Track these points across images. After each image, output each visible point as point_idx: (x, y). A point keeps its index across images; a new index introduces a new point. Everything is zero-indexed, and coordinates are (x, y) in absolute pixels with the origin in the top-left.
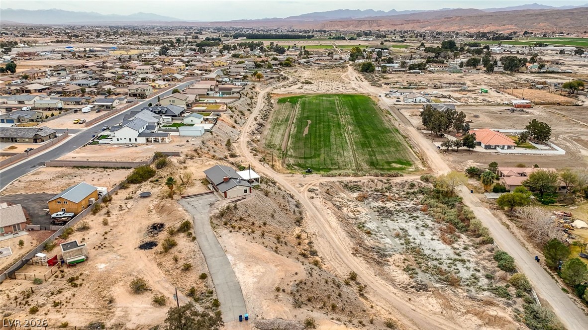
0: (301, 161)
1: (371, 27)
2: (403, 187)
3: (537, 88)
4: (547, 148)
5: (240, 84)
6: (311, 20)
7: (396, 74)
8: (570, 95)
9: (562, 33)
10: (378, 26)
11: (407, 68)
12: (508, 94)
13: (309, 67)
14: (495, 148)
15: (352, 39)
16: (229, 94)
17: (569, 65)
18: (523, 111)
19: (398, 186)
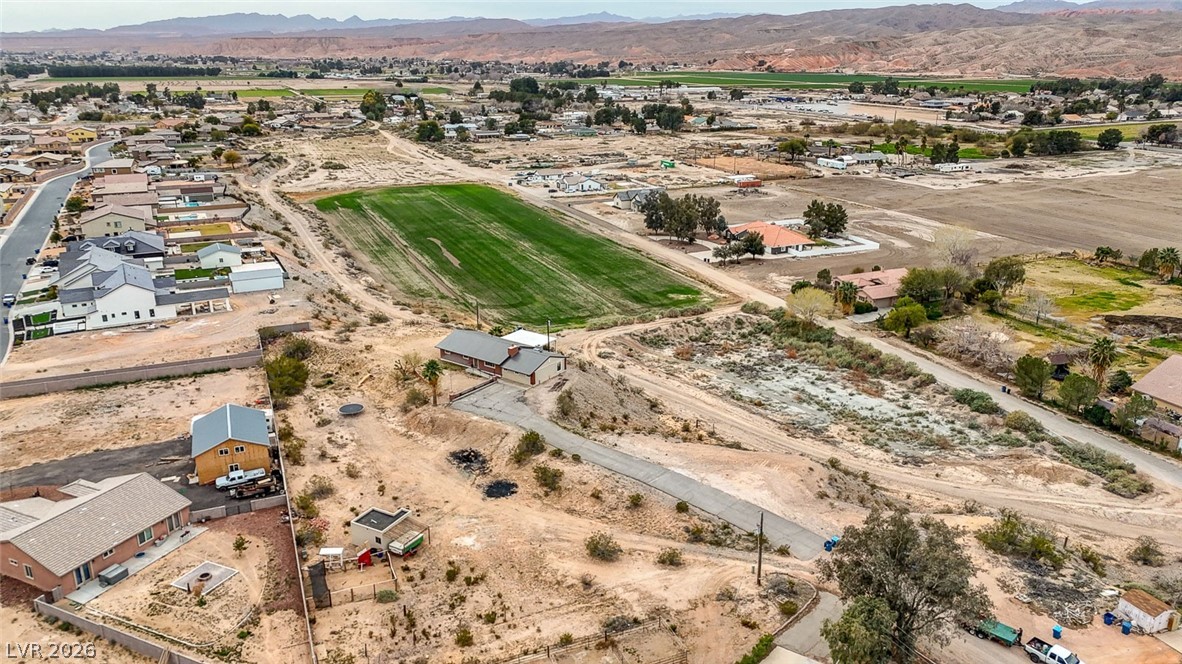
0: (513, 312)
1: (326, 52)
2: (729, 328)
3: (736, 154)
4: (848, 242)
5: (202, 178)
6: (173, 34)
7: (486, 142)
8: (790, 162)
9: (676, 64)
10: (342, 50)
11: (503, 131)
12: (707, 166)
13: (301, 135)
14: (786, 252)
15: (313, 76)
16: (209, 199)
17: (740, 117)
18: (757, 191)
19: (719, 326)
